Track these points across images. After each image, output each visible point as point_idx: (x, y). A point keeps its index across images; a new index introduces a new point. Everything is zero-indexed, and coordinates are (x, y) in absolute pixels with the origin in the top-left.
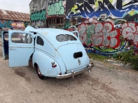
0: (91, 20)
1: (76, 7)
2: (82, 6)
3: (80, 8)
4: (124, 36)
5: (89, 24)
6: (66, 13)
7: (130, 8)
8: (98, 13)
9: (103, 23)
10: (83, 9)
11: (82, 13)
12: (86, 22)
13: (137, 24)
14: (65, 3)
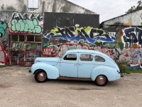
0: (72, 42)
1: (57, 30)
2: (63, 30)
5: (71, 45)
6: (44, 32)
7: (98, 38)
9: (82, 45)
10: (64, 32)
12: (68, 43)
13: (102, 48)
14: (42, 23)
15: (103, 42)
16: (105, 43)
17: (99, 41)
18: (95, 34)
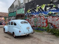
0: (35, 16)
1: (29, 11)
2: (32, 10)
3: (31, 11)
4: (49, 22)
5: (35, 17)
6: (25, 13)
7: (50, 11)
8: (38, 13)
9: (40, 17)
10: (32, 11)
11: (32, 13)
12: (34, 16)
13: (53, 17)
14: (24, 9)
15: (53, 12)
16: (55, 14)
17: (50, 13)
18: (48, 8)
